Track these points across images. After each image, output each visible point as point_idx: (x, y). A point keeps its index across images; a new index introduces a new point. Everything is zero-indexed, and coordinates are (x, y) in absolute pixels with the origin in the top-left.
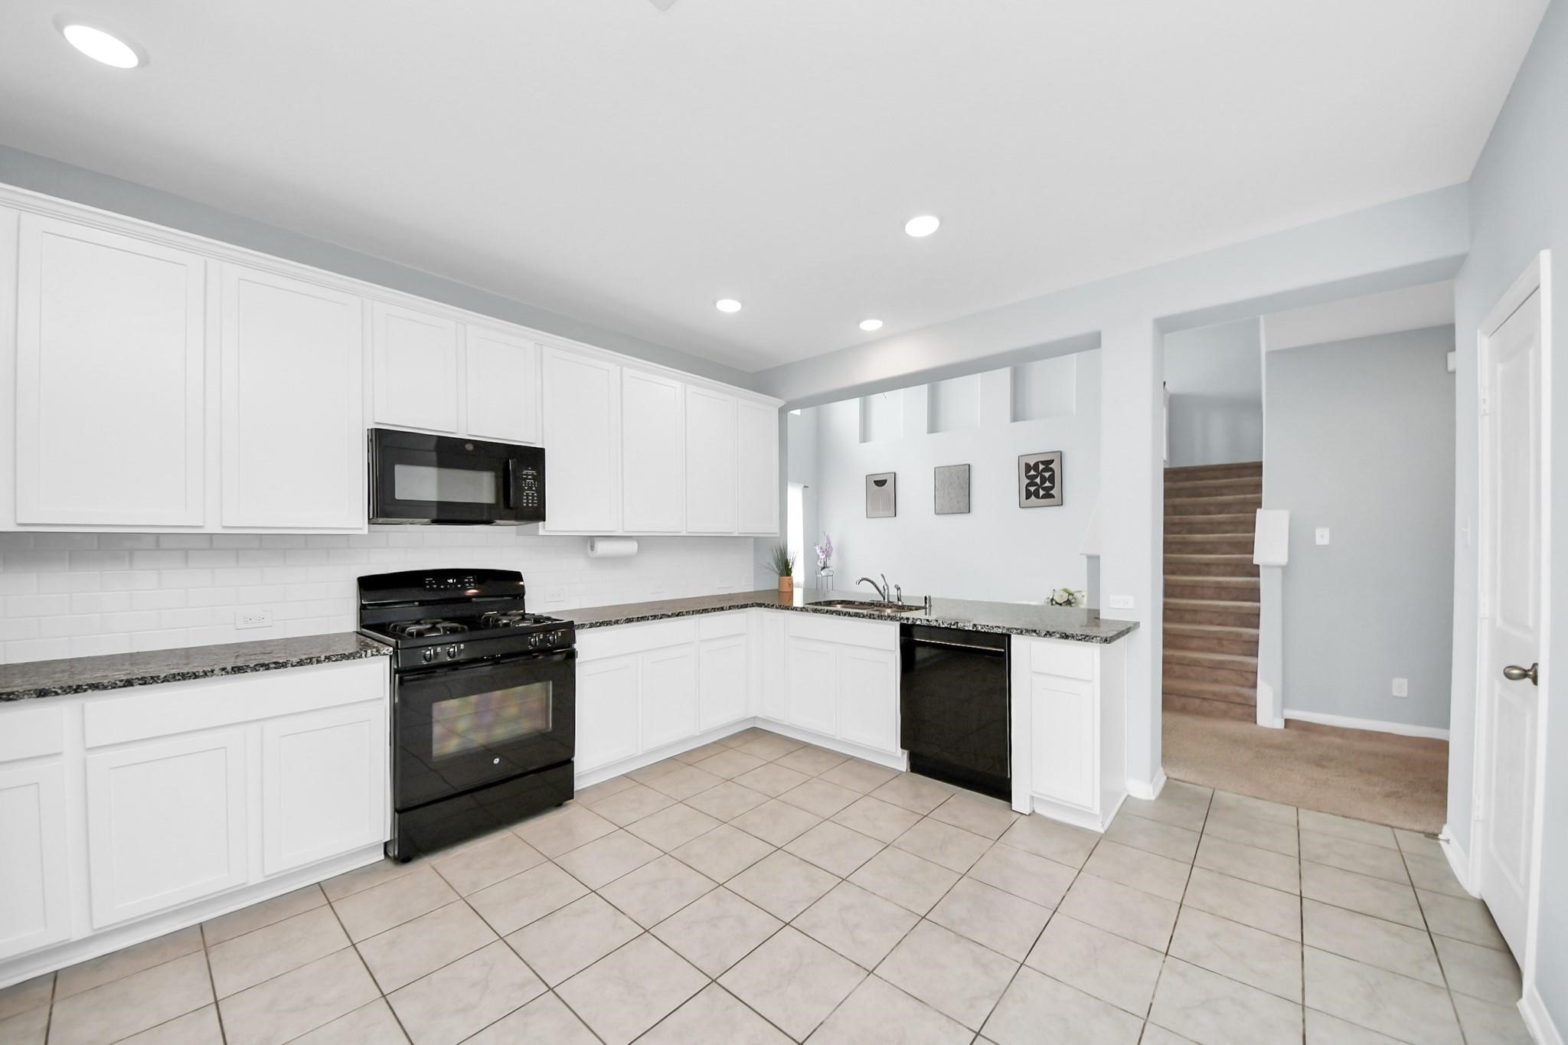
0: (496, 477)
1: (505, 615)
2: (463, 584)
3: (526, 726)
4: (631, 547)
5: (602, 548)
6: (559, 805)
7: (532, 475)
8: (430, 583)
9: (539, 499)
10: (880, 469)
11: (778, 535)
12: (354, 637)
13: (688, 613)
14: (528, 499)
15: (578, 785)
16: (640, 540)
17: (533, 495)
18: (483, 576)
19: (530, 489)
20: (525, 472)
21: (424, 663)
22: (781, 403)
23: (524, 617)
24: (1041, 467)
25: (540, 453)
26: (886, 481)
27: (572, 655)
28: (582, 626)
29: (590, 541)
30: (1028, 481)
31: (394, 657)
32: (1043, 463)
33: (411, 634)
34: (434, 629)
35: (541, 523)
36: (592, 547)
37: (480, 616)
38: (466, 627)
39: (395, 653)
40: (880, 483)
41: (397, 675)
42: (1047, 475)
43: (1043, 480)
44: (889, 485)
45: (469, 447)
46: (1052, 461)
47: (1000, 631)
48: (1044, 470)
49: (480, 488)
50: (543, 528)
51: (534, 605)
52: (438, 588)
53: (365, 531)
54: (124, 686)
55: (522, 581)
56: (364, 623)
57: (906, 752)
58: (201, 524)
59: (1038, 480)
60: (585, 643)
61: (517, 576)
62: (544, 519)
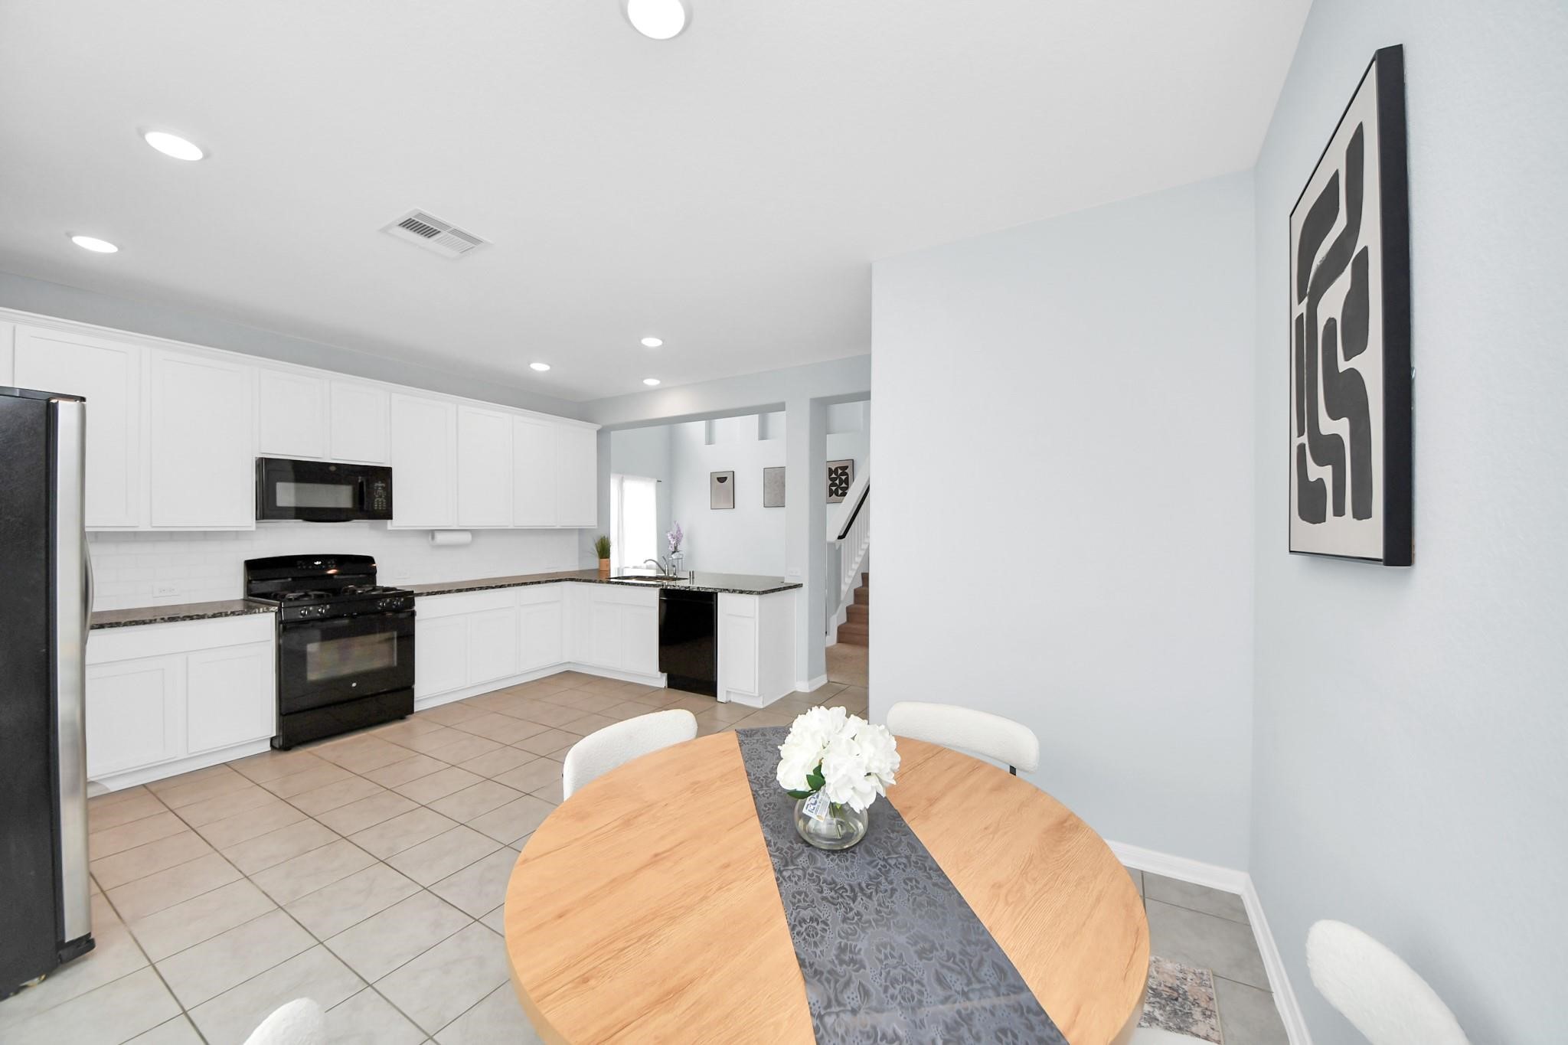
0: (354, 489)
1: (360, 587)
2: (327, 565)
3: (378, 664)
4: (467, 537)
5: (440, 538)
6: (402, 718)
7: (382, 487)
8: (301, 565)
9: (387, 504)
10: (722, 467)
11: (596, 527)
12: (242, 602)
13: (509, 585)
14: (378, 503)
15: (417, 707)
16: (474, 532)
17: (382, 501)
18: (341, 560)
19: (380, 497)
20: (376, 484)
21: (301, 617)
22: (599, 427)
23: (375, 589)
24: (840, 471)
25: (390, 469)
26: (726, 478)
27: (413, 614)
28: (420, 594)
29: (432, 533)
30: (831, 482)
31: (278, 613)
32: (841, 468)
33: (290, 600)
34: (306, 595)
35: (389, 521)
36: (433, 538)
37: (341, 589)
38: (331, 594)
39: (280, 610)
40: (722, 480)
41: (281, 625)
42: (843, 478)
43: (841, 481)
44: (729, 482)
45: (333, 468)
46: (847, 467)
47: (710, 591)
48: (842, 474)
49: (341, 496)
50: (390, 524)
51: (383, 580)
52: (307, 568)
53: (254, 528)
54: (99, 628)
55: (374, 563)
56: (250, 592)
57: (665, 675)
58: (137, 525)
59: (837, 482)
60: (423, 607)
61: (370, 560)
62: (391, 518)
